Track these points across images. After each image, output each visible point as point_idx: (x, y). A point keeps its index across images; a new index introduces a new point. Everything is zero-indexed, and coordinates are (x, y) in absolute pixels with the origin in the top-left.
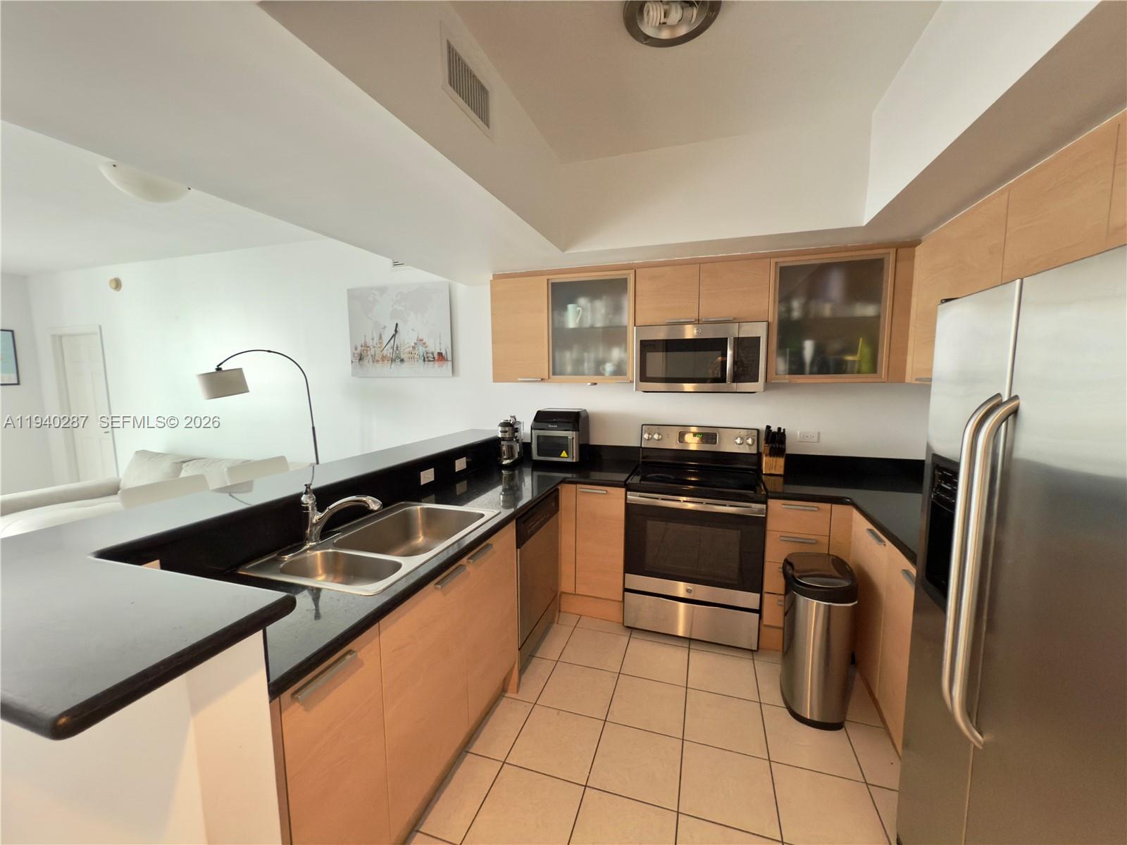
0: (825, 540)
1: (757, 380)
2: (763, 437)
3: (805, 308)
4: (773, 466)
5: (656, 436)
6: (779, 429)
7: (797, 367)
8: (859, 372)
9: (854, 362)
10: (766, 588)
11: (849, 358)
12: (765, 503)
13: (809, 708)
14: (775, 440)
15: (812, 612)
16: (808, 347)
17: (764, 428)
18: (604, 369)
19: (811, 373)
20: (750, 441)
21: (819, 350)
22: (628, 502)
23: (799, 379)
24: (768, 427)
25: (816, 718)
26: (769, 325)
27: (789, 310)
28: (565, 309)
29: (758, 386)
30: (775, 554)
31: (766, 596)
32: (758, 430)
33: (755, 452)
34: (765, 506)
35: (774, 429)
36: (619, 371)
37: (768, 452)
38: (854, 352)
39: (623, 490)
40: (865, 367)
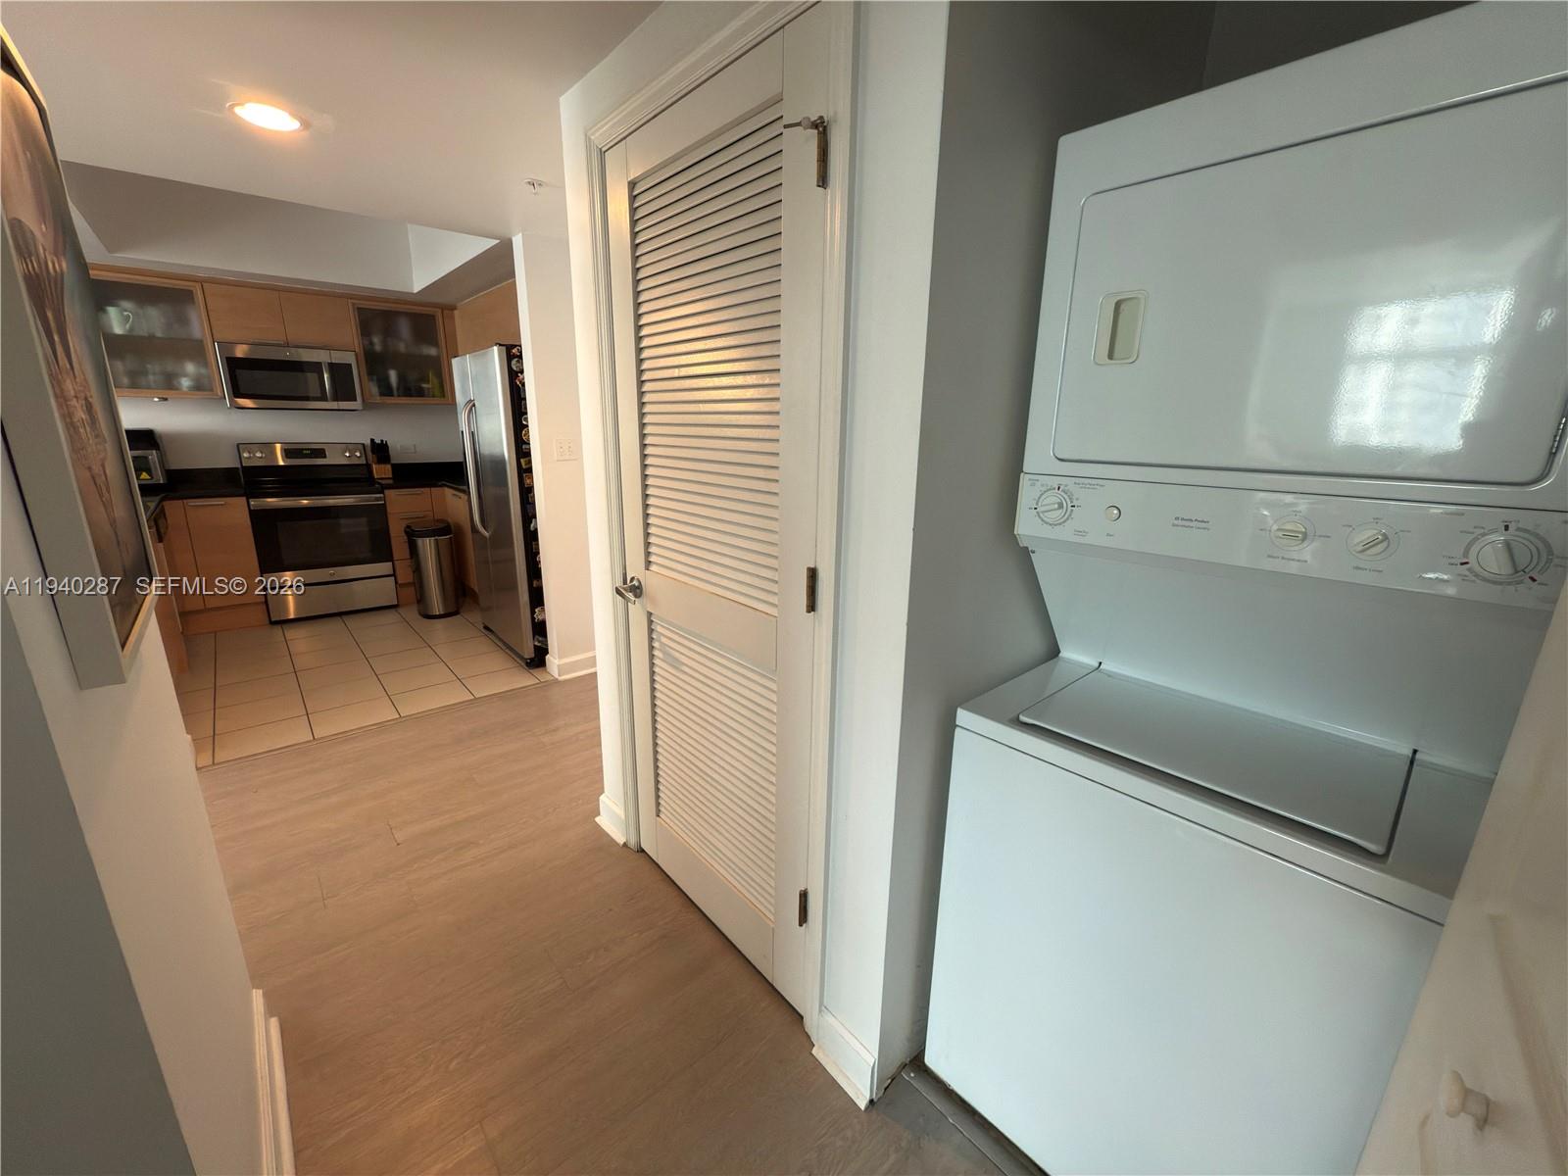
0: (430, 513)
1: (356, 400)
2: (369, 449)
3: (384, 343)
4: (381, 472)
5: (258, 455)
6: (382, 441)
7: (386, 390)
8: (434, 396)
9: (429, 389)
10: (396, 557)
11: (424, 386)
12: (383, 493)
13: (437, 607)
14: (380, 450)
15: (427, 546)
16: (393, 375)
17: (369, 442)
18: (179, 383)
19: (399, 396)
20: (358, 454)
21: (401, 378)
22: (252, 508)
23: (389, 400)
24: (372, 440)
25: (442, 613)
26: (356, 355)
27: (371, 343)
28: (104, 311)
29: (357, 404)
30: (396, 530)
31: (396, 562)
32: (363, 444)
33: (365, 462)
34: (382, 495)
35: (378, 441)
36: (200, 387)
37: (375, 459)
38: (428, 382)
39: (244, 498)
40: (437, 393)
